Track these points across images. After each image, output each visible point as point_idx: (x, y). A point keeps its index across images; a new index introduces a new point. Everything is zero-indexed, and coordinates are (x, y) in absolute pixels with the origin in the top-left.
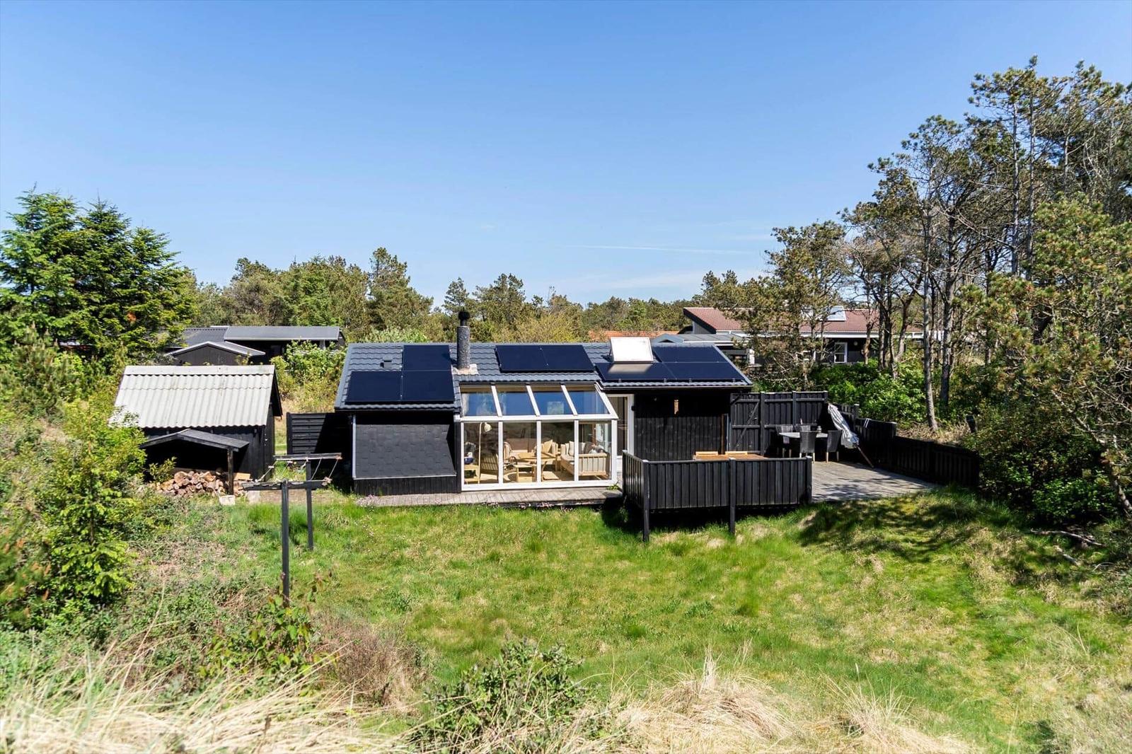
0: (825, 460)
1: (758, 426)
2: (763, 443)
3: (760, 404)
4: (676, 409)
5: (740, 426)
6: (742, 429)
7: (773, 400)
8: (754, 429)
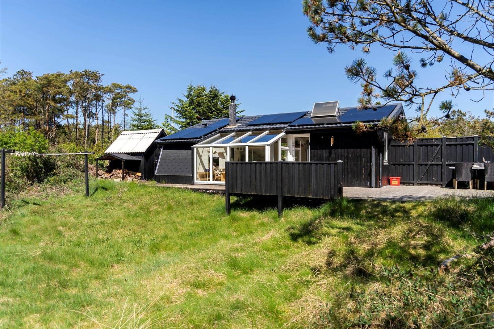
0: (484, 189)
1: (440, 163)
2: (444, 177)
3: (442, 146)
4: (332, 143)
5: (424, 163)
6: (426, 165)
7: (454, 143)
8: (437, 165)
